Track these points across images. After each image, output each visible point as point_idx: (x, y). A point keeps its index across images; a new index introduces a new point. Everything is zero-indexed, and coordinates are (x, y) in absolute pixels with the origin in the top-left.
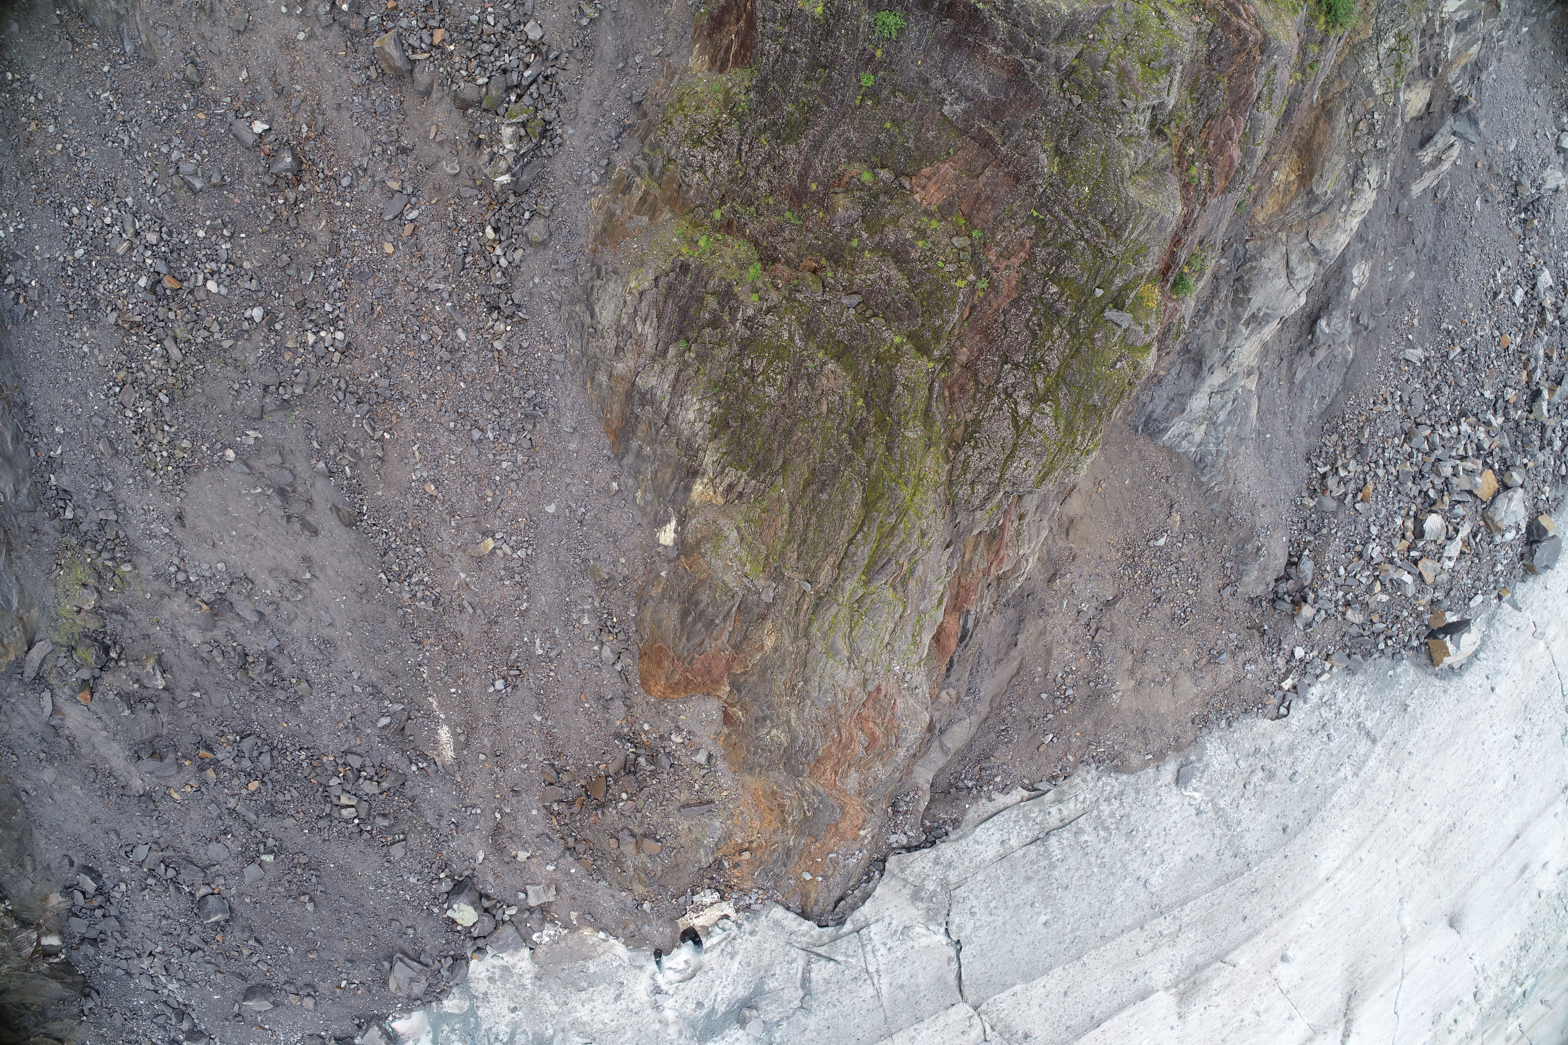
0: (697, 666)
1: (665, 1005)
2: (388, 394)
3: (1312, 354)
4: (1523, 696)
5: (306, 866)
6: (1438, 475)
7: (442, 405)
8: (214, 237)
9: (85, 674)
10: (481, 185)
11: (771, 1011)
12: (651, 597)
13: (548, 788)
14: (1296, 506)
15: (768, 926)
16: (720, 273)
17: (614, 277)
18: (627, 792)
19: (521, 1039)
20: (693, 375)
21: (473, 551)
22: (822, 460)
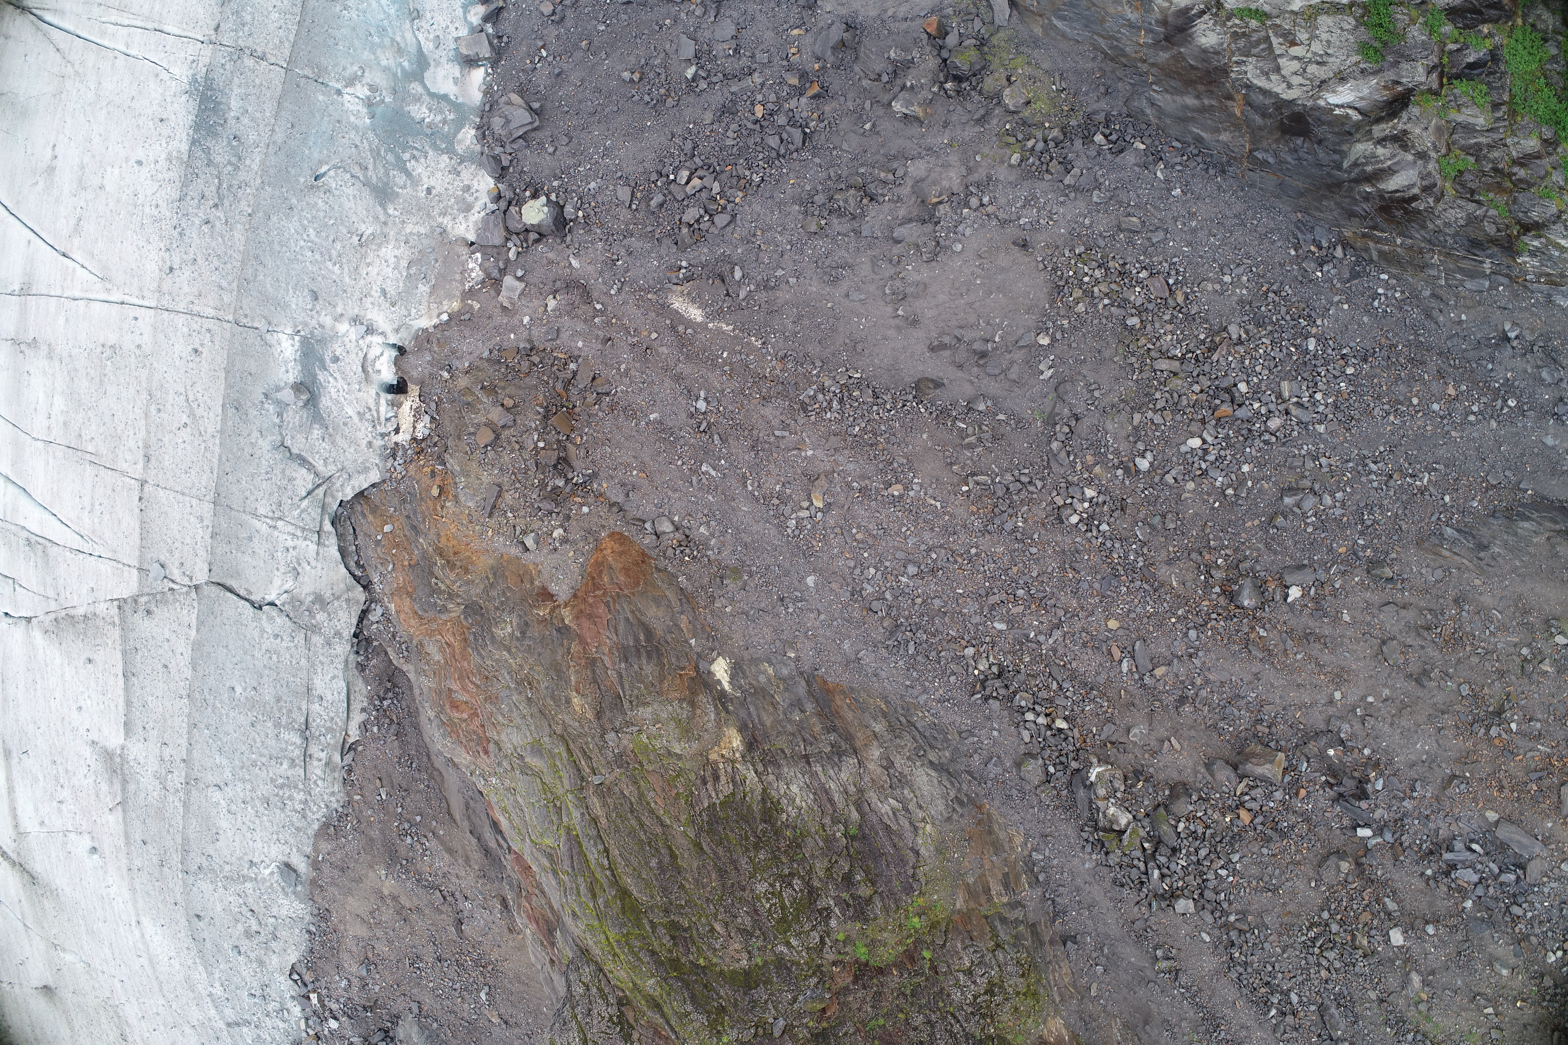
0: (602, 610)
1: (353, 329)
2: (997, 521)
5: (662, 101)
7: (956, 562)
8: (1234, 478)
9: (952, 39)
10: (1105, 745)
11: (295, 416)
12: (682, 613)
13: (592, 374)
15: (367, 461)
16: (881, 921)
17: (946, 815)
18: (543, 448)
19: (400, 179)
20: (824, 821)
21: (823, 481)
22: (681, 887)
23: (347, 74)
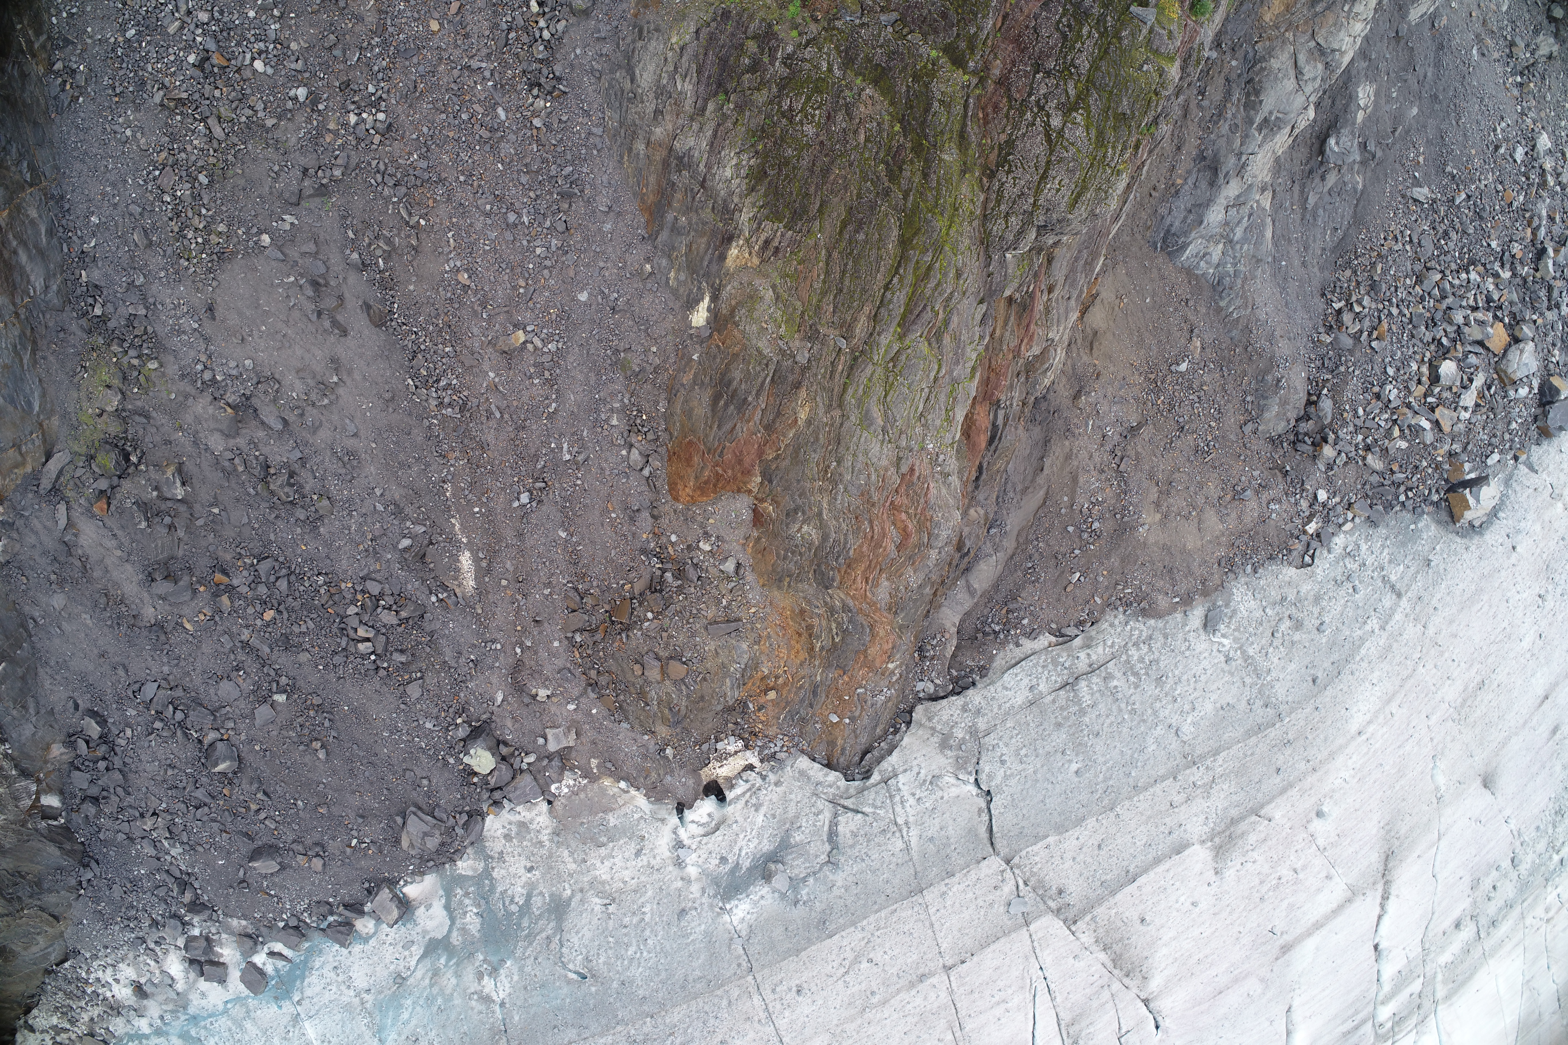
0: (728, 456)
1: (688, 861)
2: (426, 176)
3: (1323, 178)
4: (1544, 556)
5: (320, 709)
6: (1450, 322)
7: (480, 186)
8: (264, 17)
9: (103, 484)
11: (797, 866)
12: (683, 385)
13: (571, 615)
14: (1313, 342)
15: (793, 777)
16: (762, 14)
17: (656, 34)
18: (652, 612)
19: (537, 902)
20: (731, 127)
21: (502, 345)
22: (859, 196)
23: (483, 1007)
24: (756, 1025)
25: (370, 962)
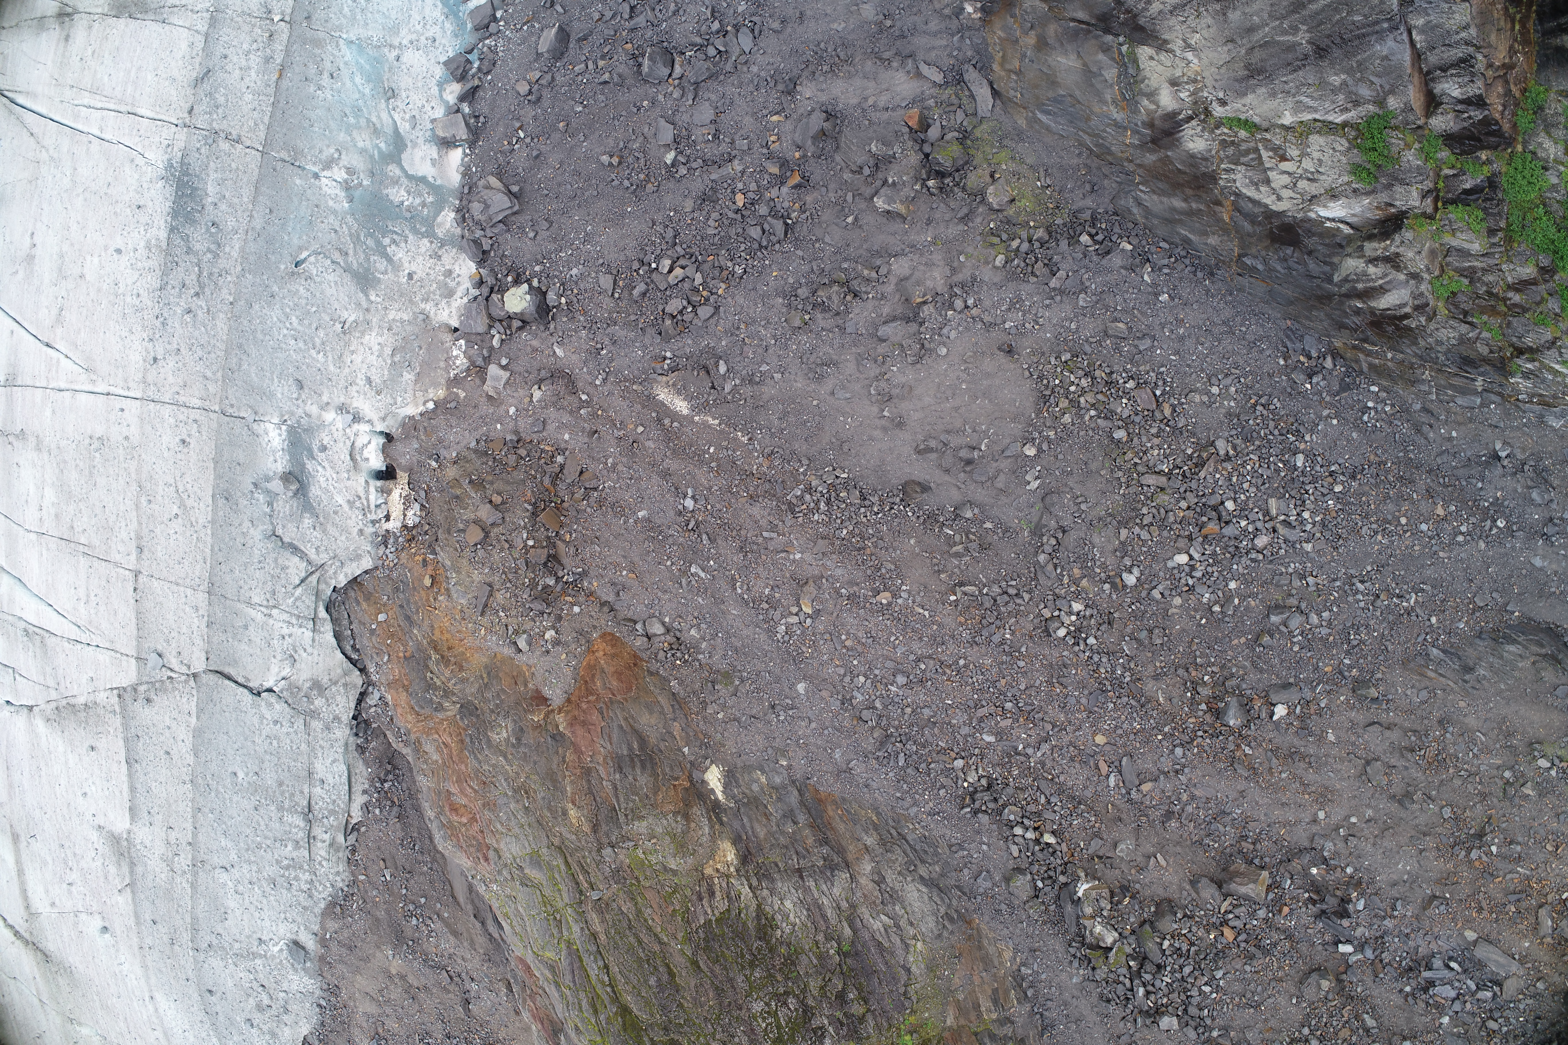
0: (595, 717)
1: (339, 417)
2: (985, 633)
5: (641, 186)
7: (944, 673)
8: (1221, 595)
9: (934, 133)
10: (1093, 859)
11: (285, 505)
12: (674, 720)
13: (579, 468)
15: (359, 548)
16: (874, 1040)
17: (936, 932)
18: (533, 547)
19: (381, 264)
20: (817, 938)
21: (811, 588)
22: (680, 1005)
23: (323, 157)
24: (177, 389)
25: (420, 77)
